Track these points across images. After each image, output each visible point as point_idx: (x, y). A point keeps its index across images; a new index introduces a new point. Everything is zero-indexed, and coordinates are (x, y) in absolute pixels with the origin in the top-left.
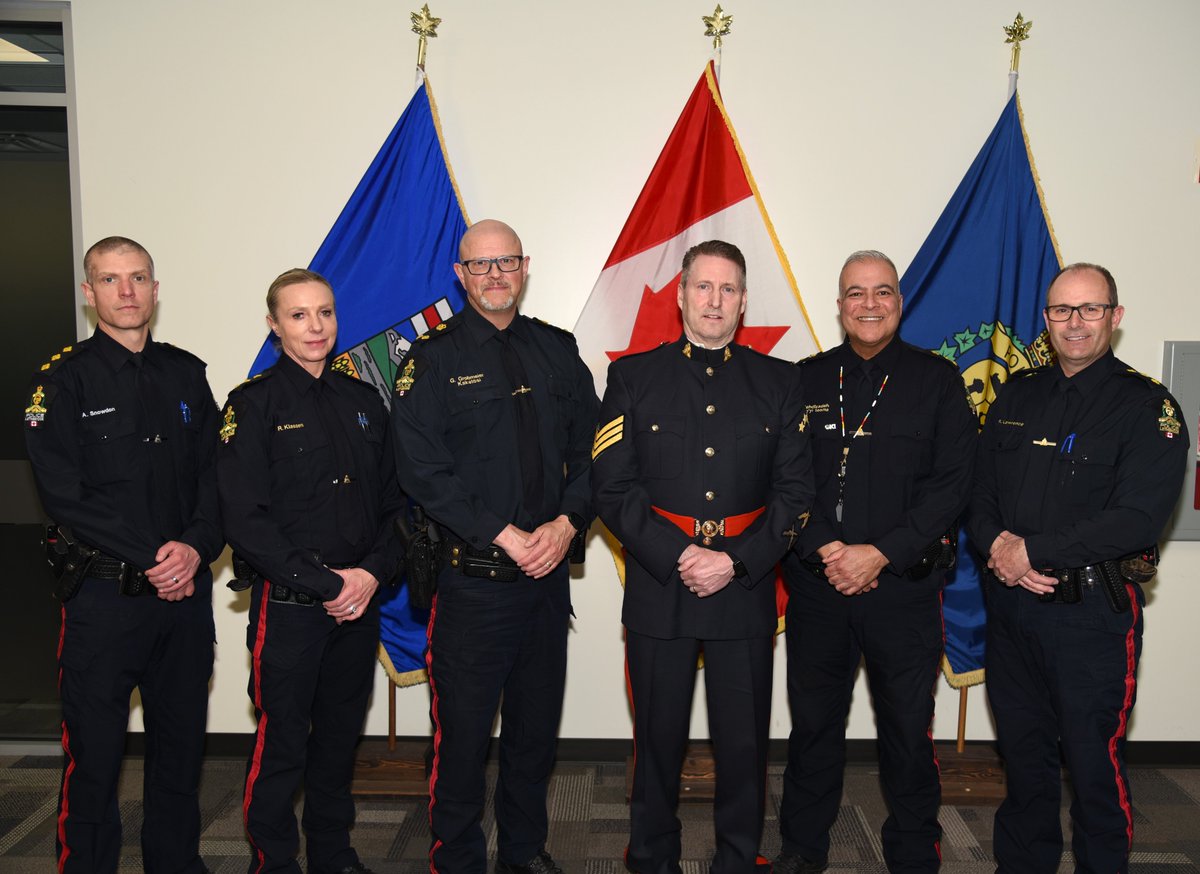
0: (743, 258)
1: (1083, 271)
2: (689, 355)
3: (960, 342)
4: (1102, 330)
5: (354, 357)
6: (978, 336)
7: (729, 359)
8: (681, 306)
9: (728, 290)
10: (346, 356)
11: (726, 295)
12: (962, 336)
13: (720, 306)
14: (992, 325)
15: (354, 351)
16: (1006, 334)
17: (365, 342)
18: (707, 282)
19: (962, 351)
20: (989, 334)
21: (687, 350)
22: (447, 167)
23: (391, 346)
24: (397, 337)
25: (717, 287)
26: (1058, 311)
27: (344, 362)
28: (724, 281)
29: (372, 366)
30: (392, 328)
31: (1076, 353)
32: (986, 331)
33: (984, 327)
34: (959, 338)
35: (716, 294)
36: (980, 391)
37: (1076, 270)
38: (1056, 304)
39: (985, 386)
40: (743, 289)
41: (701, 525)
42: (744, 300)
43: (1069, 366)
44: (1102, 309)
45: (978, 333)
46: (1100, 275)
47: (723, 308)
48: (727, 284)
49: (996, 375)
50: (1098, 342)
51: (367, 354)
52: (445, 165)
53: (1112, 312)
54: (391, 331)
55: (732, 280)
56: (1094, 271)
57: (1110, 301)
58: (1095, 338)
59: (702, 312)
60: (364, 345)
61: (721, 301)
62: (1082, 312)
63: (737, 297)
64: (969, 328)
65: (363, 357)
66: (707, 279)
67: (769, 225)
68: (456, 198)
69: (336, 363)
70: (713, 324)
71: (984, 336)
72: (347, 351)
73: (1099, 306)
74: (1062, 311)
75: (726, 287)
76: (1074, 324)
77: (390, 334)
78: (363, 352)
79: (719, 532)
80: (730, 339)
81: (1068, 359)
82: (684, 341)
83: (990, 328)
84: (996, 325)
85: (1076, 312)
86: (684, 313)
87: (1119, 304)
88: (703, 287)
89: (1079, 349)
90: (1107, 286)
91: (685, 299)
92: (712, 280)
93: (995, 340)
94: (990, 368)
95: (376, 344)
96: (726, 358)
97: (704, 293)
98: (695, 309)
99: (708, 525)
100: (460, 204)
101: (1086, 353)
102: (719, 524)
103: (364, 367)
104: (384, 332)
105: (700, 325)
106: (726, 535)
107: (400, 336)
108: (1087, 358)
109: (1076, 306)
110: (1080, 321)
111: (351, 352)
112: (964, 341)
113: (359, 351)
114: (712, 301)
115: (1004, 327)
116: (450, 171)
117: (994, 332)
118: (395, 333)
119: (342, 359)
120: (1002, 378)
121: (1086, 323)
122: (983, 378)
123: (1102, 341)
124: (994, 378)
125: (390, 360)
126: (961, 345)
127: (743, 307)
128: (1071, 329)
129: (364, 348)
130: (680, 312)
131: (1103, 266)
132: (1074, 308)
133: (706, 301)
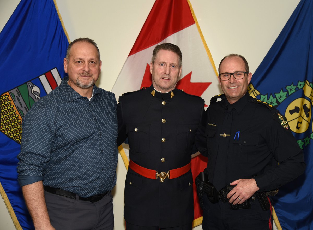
0: (181, 52)
1: (234, 58)
2: (154, 95)
3: (289, 90)
4: (244, 83)
5: (12, 94)
6: (297, 87)
7: (173, 97)
8: (151, 72)
9: (173, 66)
10: (8, 93)
11: (172, 69)
12: (290, 87)
13: (169, 74)
14: (304, 82)
15: (12, 91)
16: (310, 86)
17: (17, 87)
18: (164, 62)
19: (290, 93)
20: (302, 86)
21: (153, 92)
22: (56, 7)
23: (30, 89)
24: (32, 85)
25: (168, 65)
26: (224, 76)
27: (7, 97)
28: (171, 62)
29: (20, 98)
30: (30, 81)
31: (234, 95)
32: (301, 85)
33: (300, 83)
34: (288, 88)
35: (168, 68)
36: (298, 112)
37: (231, 57)
38: (223, 72)
39: (300, 110)
40: (180, 66)
41: (159, 174)
42: (180, 71)
43: (232, 100)
44: (243, 74)
45: (297, 86)
46: (241, 59)
47: (171, 74)
48: (173, 64)
49: (306, 105)
50: (243, 89)
51: (18, 93)
52: (55, 7)
53: (247, 75)
54: (30, 83)
55: (175, 62)
56: (238, 57)
57: (246, 70)
58: (242, 87)
59: (161, 76)
60: (16, 89)
61: (170, 72)
62: (235, 76)
63: (177, 70)
64: (293, 83)
65: (16, 94)
66: (163, 61)
67: (202, 37)
68: (60, 22)
69: (3, 97)
70: (166, 82)
71: (300, 87)
72: (8, 91)
73: (242, 72)
74: (226, 76)
75: (173, 65)
76: (232, 81)
77: (29, 84)
78: (16, 92)
79: (167, 177)
80: (174, 88)
81: (231, 98)
82: (152, 88)
83: (302, 83)
84: (305, 82)
85: (232, 76)
86: (152, 76)
87: (250, 72)
88: (162, 65)
89: (235, 92)
90: (244, 64)
91: (154, 70)
92: (166, 61)
93: (305, 89)
94: (303, 102)
95: (22, 88)
96: (172, 97)
97: (162, 67)
98: (157, 74)
99: (162, 174)
100: (63, 25)
101: (238, 94)
102: (167, 173)
103: (16, 99)
104: (26, 83)
105: (160, 82)
106: (171, 178)
107: (34, 85)
108: (239, 96)
109: (232, 73)
110: (234, 80)
111: (10, 92)
112: (291, 90)
113: (14, 91)
114: (166, 71)
115: (309, 83)
116: (57, 9)
117: (304, 85)
118: (31, 84)
119: (6, 95)
120: (308, 106)
121: (237, 80)
122: (299, 105)
123: (245, 88)
124: (304, 106)
125: (29, 96)
126: (289, 91)
127: (180, 74)
128: (231, 83)
129: (16, 90)
130: (151, 75)
131: (242, 55)
132: (231, 74)
133: (163, 71)
